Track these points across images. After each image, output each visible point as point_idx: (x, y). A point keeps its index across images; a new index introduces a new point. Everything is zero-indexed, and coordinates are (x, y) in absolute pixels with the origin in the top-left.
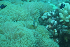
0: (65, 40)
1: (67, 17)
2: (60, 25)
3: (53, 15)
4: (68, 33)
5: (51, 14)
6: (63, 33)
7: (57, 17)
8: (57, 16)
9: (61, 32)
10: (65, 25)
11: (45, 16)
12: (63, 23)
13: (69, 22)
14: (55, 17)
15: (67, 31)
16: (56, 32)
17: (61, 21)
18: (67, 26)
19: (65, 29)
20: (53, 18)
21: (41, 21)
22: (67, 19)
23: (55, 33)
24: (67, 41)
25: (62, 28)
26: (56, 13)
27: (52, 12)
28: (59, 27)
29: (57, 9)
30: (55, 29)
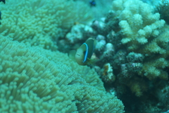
0: (135, 93)
1: (141, 32)
2: (121, 53)
3: (100, 29)
4: (143, 72)
5: (94, 27)
6: (129, 72)
7: (113, 33)
8: (110, 31)
9: (125, 71)
10: (136, 51)
11: (76, 32)
12: (131, 48)
13: (146, 44)
14: (105, 33)
15: (141, 68)
16: (110, 72)
17: (125, 41)
18: (140, 55)
19: (136, 62)
20: (100, 36)
21: (66, 47)
22: (143, 36)
23: (106, 73)
24: (139, 93)
25: (129, 59)
26: (108, 23)
27: (97, 22)
28: (118, 58)
29: (111, 14)
30: (109, 65)
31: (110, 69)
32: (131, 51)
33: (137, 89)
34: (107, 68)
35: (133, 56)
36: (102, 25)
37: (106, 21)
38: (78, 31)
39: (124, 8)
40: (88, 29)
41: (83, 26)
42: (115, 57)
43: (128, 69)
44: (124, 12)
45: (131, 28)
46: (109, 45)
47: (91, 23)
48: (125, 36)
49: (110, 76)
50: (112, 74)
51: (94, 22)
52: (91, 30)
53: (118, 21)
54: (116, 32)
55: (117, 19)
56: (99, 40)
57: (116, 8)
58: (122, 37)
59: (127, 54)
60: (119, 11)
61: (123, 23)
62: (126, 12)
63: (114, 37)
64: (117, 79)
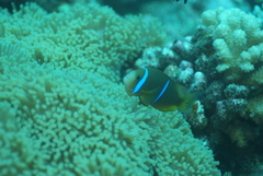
0: (236, 142)
1: (245, 55)
2: (216, 86)
3: (185, 52)
4: (248, 113)
5: (176, 50)
6: (229, 113)
7: (204, 58)
8: (200, 54)
9: (222, 111)
10: (238, 82)
11: (150, 58)
12: (230, 78)
13: (252, 72)
14: (192, 58)
15: (245, 106)
16: (200, 113)
17: (221, 68)
18: (243, 88)
19: (237, 97)
20: (185, 63)
22: (247, 60)
23: (196, 115)
24: (242, 142)
25: (228, 93)
26: (197, 44)
27: (179, 43)
28: (211, 92)
29: (200, 30)
30: (199, 102)
31: (200, 109)
32: (230, 82)
33: (239, 137)
34: (195, 107)
35: (234, 89)
36: (187, 46)
37: (194, 41)
38: (153, 55)
39: (219, 22)
40: (167, 52)
41: (159, 49)
42: (207, 91)
43: (226, 107)
44: (219, 26)
45: (231, 50)
46: (199, 75)
47: (171, 45)
48: (222, 62)
49: (201, 118)
50: (203, 116)
51: (175, 42)
52: (171, 54)
53: (211, 40)
54: (208, 56)
55: (210, 38)
56: (184, 69)
57: (208, 23)
58: (217, 62)
59: (225, 87)
60: (212, 27)
61: (218, 43)
62: (223, 27)
63: (206, 63)
64: (209, 122)
